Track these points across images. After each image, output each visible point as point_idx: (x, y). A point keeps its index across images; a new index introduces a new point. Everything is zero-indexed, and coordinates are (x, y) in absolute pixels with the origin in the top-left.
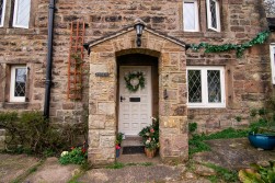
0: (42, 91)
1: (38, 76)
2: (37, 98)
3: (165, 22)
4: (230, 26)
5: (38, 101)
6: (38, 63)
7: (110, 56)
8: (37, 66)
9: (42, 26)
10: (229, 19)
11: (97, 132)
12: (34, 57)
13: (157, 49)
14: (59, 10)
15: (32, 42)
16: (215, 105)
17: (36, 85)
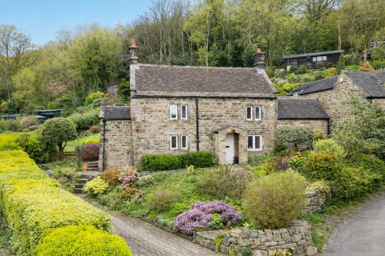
0: (195, 145)
1: (192, 139)
2: (192, 148)
3: (239, 117)
4: (264, 118)
5: (193, 149)
6: (193, 134)
7: (224, 135)
8: (192, 135)
9: (193, 119)
10: (264, 115)
11: (221, 157)
12: (191, 131)
13: (239, 133)
14: (199, 113)
15: (190, 126)
16: (258, 150)
17: (192, 143)
